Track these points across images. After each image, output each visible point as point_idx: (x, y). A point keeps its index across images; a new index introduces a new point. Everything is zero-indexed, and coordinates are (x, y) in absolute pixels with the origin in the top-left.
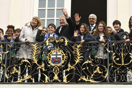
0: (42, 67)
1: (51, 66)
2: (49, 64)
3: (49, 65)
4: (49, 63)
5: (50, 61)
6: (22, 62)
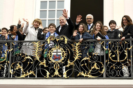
0: (44, 64)
1: (52, 63)
3: (50, 62)
5: (51, 58)
6: (25, 59)
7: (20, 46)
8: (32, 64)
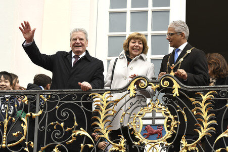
0: (120, 148)
1: (141, 145)
2: (137, 140)
3: (136, 143)
4: (137, 137)
5: (139, 134)
6: (74, 136)
7: (60, 103)
8: (92, 148)
